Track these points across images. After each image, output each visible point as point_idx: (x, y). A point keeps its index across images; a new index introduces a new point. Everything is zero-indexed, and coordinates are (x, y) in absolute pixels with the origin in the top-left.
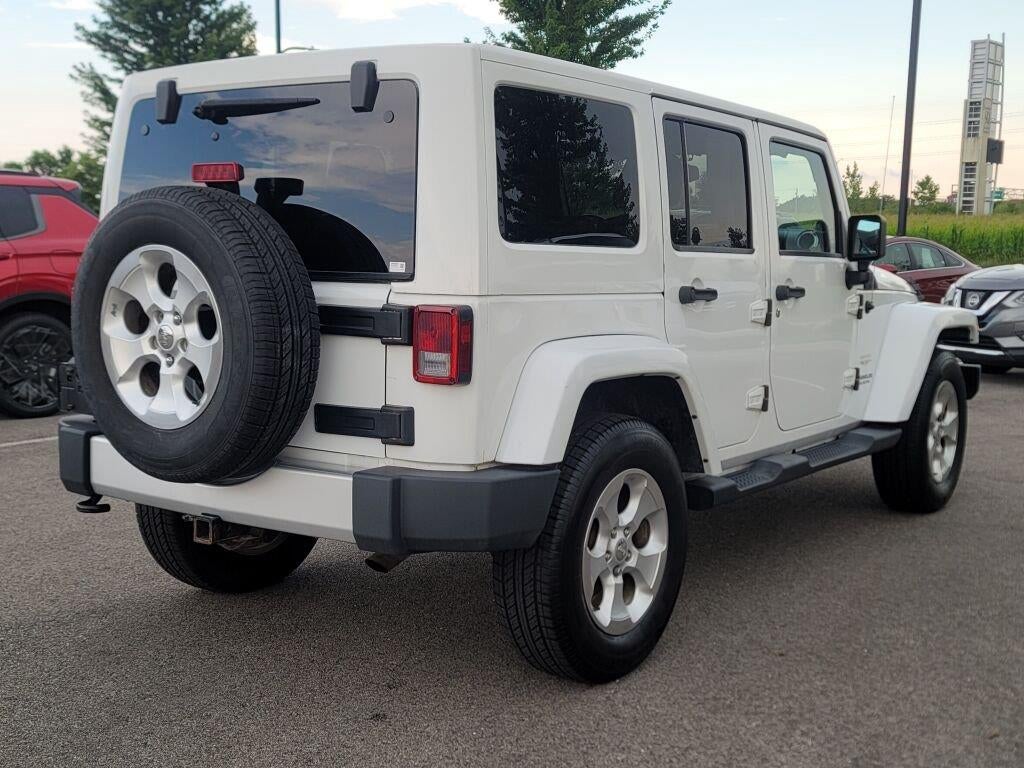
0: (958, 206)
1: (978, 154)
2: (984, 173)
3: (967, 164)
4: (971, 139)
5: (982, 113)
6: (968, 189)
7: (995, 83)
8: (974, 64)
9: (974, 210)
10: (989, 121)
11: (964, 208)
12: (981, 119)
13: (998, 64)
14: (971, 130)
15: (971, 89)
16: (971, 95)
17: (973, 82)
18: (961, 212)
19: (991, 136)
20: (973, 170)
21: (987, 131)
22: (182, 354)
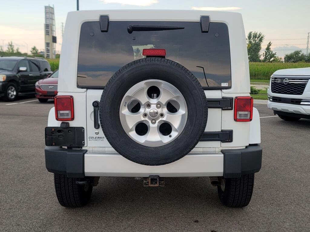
0: (45, 56)
1: (50, 40)
2: (52, 46)
3: (47, 43)
4: (47, 36)
5: (50, 28)
6: (48, 51)
7: (52, 19)
8: (46, 13)
9: (50, 57)
10: (52, 31)
11: (47, 56)
12: (50, 30)
13: (53, 13)
14: (47, 33)
15: (46, 20)
16: (46, 22)
17: (46, 19)
18: (47, 58)
19: (53, 35)
20: (49, 45)
21: (52, 33)
22: (161, 119)
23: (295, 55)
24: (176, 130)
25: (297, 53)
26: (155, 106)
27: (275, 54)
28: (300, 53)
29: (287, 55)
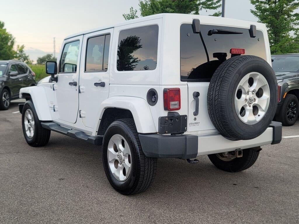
22: (254, 103)
23: (47, 58)
24: (263, 111)
25: (49, 56)
26: (251, 92)
27: (28, 56)
28: (51, 57)
29: (39, 58)
